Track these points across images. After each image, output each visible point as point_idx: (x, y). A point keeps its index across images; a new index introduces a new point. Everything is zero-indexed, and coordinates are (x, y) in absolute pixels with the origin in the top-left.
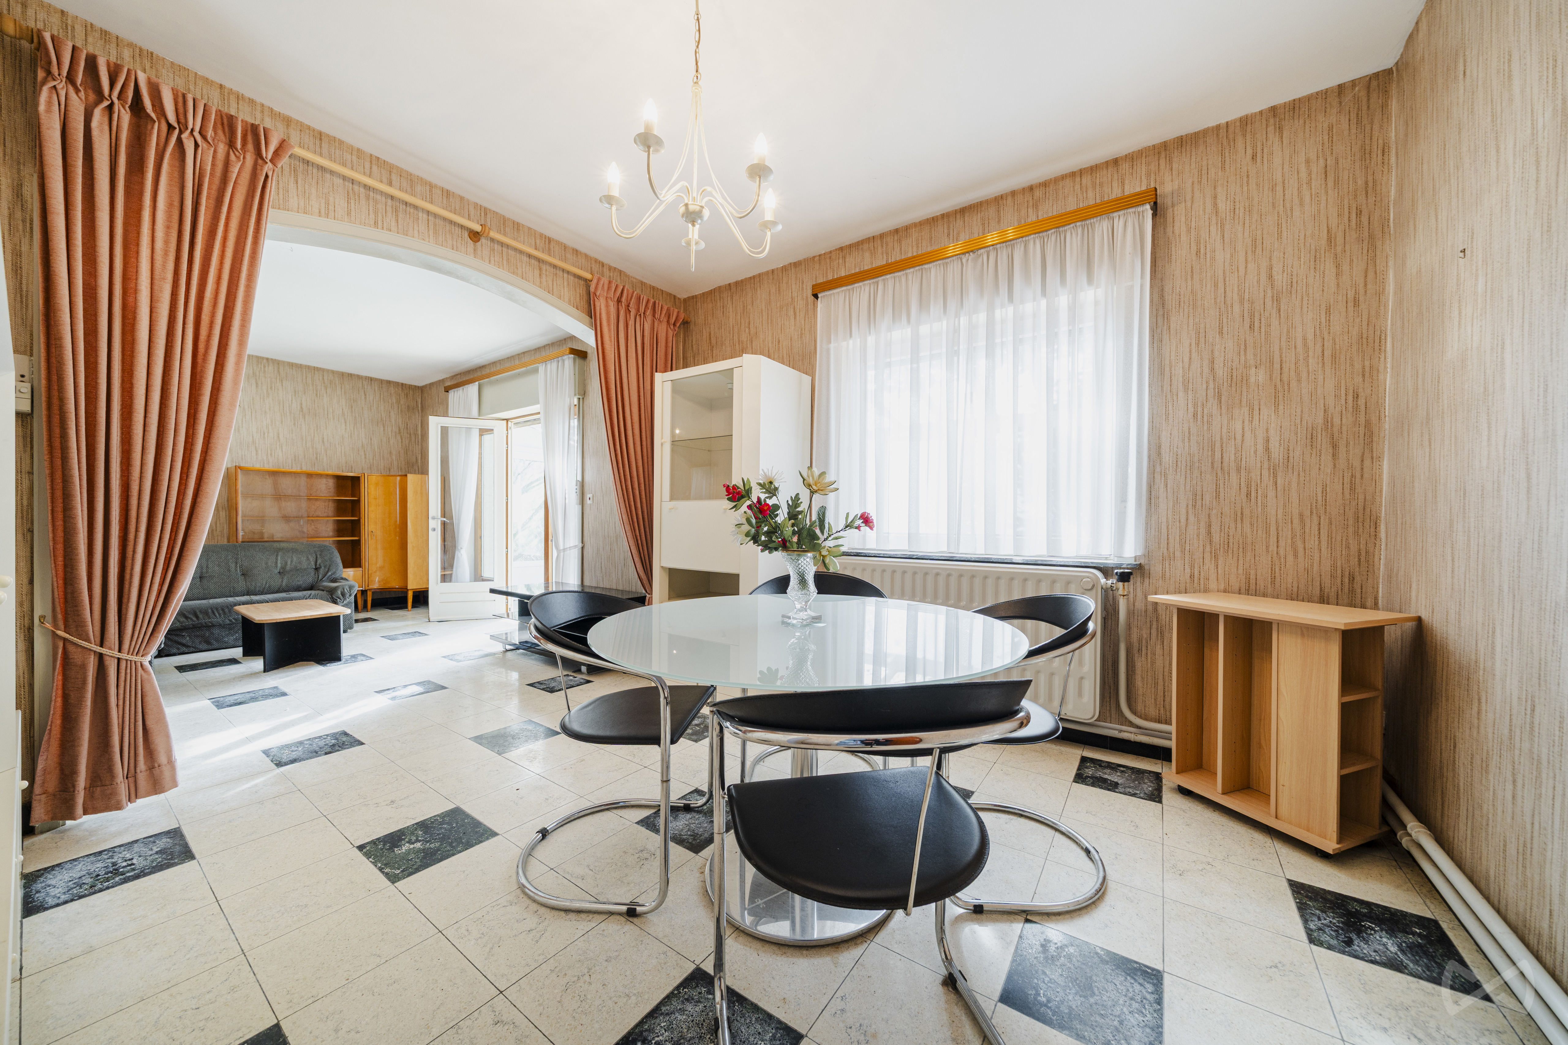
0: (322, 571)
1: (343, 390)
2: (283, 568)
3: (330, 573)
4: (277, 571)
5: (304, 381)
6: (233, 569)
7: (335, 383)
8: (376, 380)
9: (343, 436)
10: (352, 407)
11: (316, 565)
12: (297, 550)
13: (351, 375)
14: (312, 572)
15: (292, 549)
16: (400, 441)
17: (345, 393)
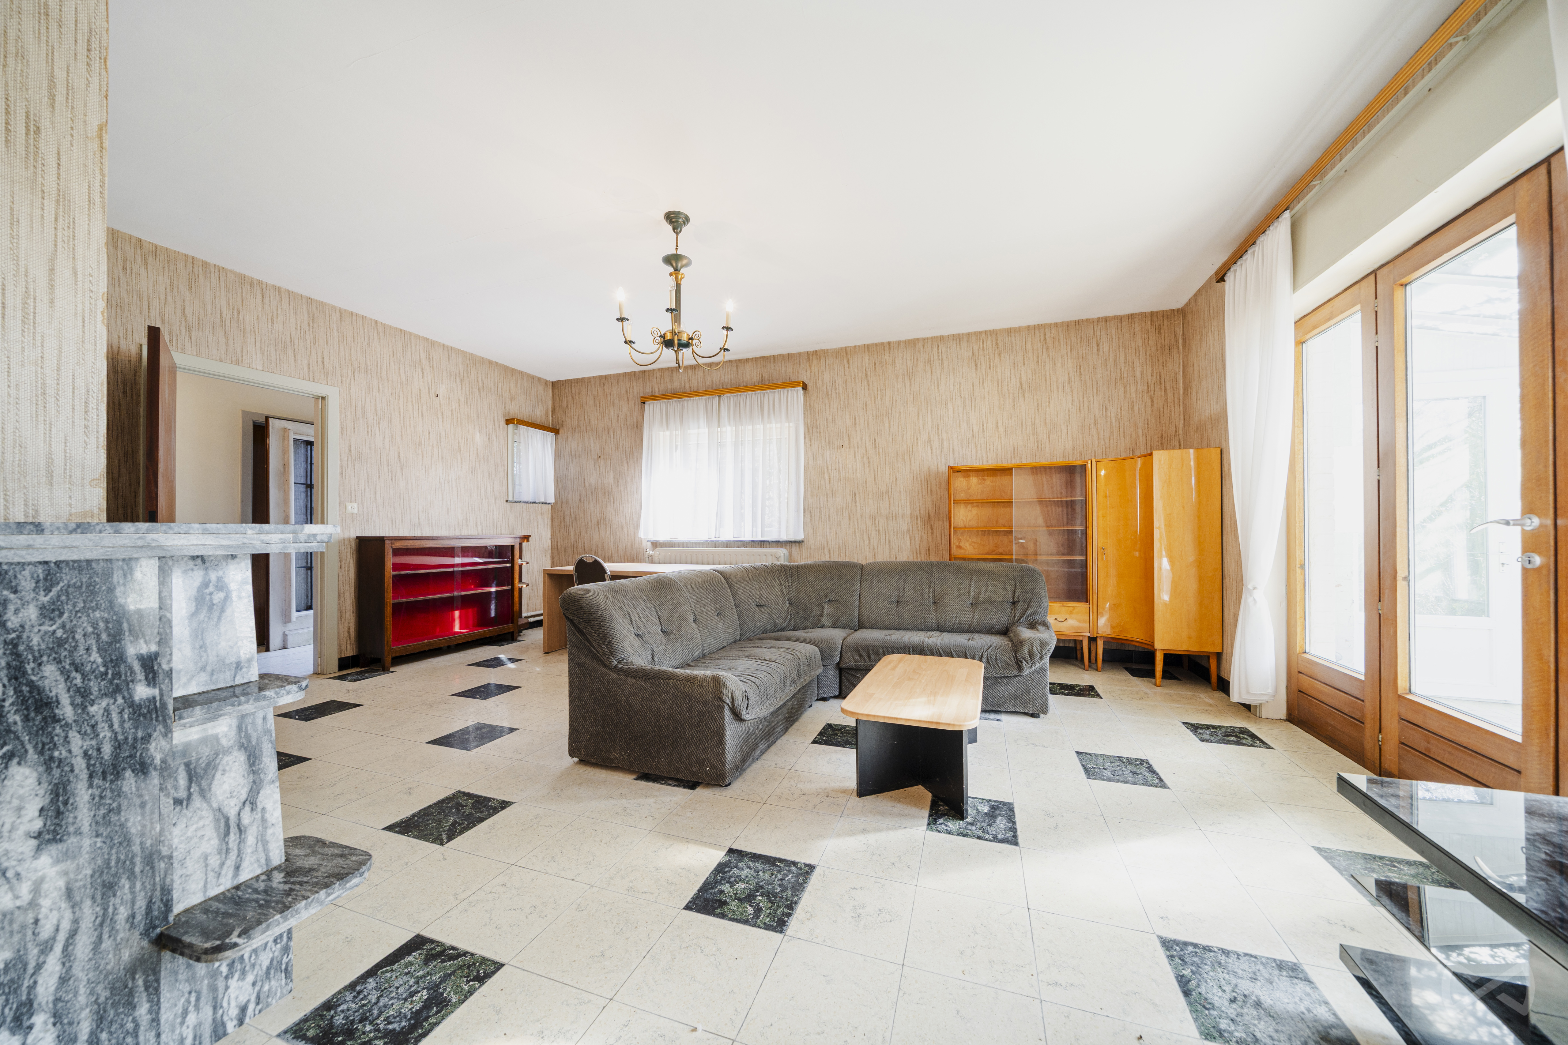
0: (1020, 607)
1: (1069, 347)
2: (976, 598)
3: (1029, 612)
4: (969, 602)
5: (1024, 347)
6: (926, 595)
7: (1059, 341)
8: (1113, 318)
9: (1069, 411)
10: (1080, 368)
11: (1013, 598)
12: (994, 574)
13: (1078, 323)
14: (1008, 608)
15: (989, 572)
16: (1149, 403)
17: (1071, 351)
